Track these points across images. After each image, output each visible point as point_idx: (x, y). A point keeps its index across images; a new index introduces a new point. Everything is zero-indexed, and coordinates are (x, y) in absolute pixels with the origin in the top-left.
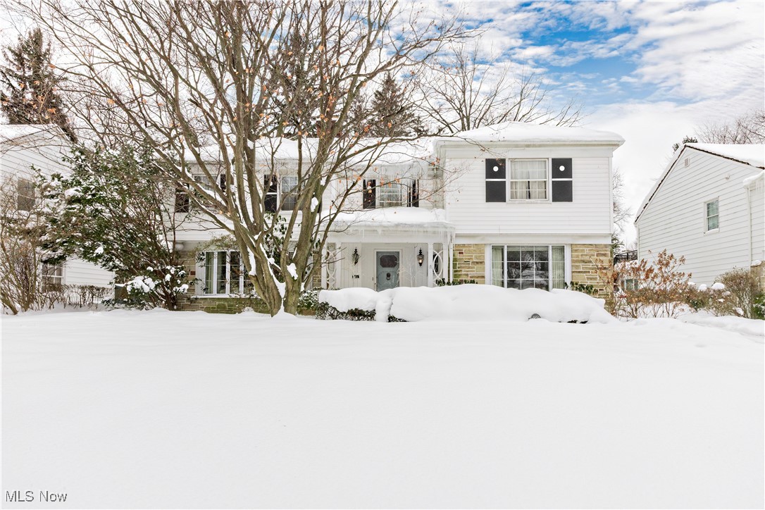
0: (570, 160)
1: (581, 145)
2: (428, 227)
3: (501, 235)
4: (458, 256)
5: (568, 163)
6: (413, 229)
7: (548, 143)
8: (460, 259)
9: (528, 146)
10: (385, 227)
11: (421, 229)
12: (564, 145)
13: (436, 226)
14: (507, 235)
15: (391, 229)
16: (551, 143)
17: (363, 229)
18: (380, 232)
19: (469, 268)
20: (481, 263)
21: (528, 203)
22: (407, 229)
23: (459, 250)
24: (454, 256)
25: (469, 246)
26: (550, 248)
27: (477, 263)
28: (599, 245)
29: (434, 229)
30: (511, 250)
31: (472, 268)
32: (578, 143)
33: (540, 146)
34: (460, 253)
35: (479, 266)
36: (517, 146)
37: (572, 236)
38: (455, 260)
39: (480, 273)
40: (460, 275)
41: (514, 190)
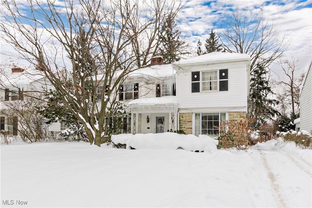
0: (227, 70)
1: (231, 62)
2: (167, 105)
3: (198, 108)
4: (181, 119)
5: (226, 71)
6: (162, 106)
7: (216, 62)
8: (182, 120)
9: (208, 64)
10: (151, 106)
11: (165, 107)
12: (224, 63)
13: (170, 105)
14: (200, 108)
15: (153, 107)
16: (218, 62)
17: (144, 107)
18: (150, 108)
19: (186, 124)
20: (190, 121)
21: (210, 92)
22: (160, 107)
23: (181, 115)
24: (179, 118)
25: (186, 113)
26: (220, 114)
27: (189, 121)
28: (240, 112)
29: (170, 106)
30: (203, 115)
31: (187, 124)
32: (229, 61)
33: (213, 64)
34: (182, 117)
35: (189, 123)
36: (204, 65)
37: (229, 108)
38: (180, 120)
39: (190, 127)
40: (182, 127)
41: (205, 86)
